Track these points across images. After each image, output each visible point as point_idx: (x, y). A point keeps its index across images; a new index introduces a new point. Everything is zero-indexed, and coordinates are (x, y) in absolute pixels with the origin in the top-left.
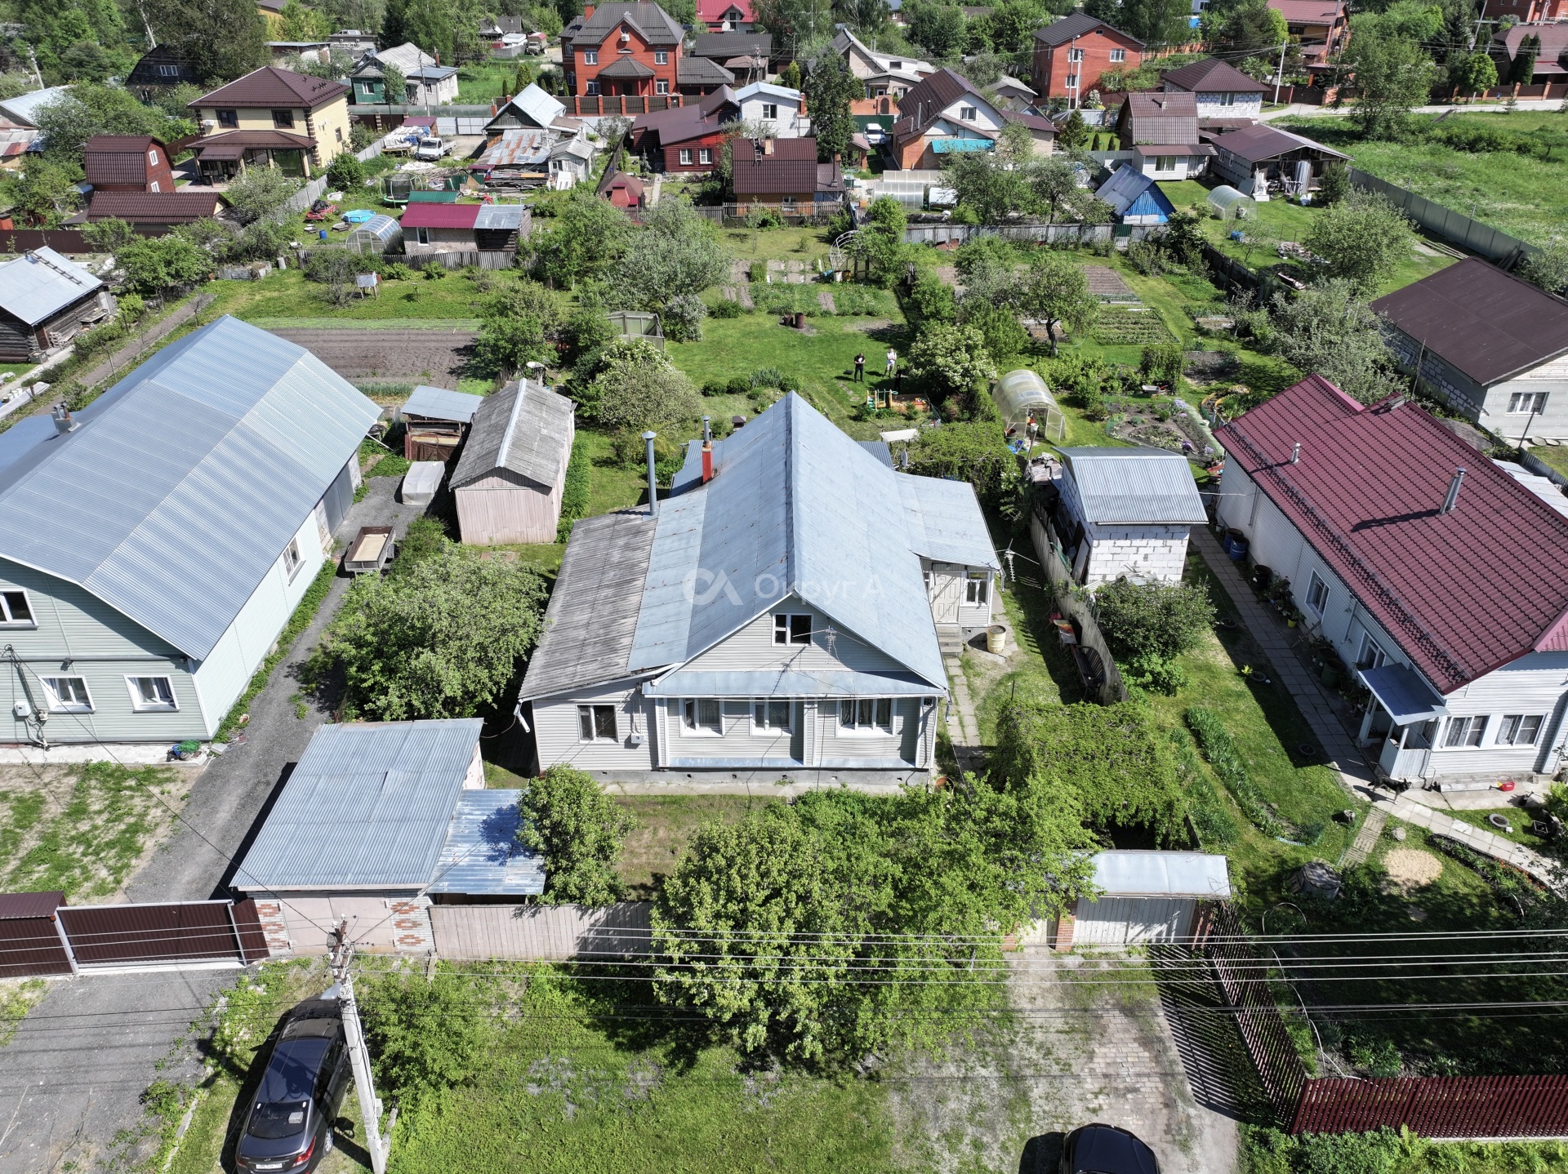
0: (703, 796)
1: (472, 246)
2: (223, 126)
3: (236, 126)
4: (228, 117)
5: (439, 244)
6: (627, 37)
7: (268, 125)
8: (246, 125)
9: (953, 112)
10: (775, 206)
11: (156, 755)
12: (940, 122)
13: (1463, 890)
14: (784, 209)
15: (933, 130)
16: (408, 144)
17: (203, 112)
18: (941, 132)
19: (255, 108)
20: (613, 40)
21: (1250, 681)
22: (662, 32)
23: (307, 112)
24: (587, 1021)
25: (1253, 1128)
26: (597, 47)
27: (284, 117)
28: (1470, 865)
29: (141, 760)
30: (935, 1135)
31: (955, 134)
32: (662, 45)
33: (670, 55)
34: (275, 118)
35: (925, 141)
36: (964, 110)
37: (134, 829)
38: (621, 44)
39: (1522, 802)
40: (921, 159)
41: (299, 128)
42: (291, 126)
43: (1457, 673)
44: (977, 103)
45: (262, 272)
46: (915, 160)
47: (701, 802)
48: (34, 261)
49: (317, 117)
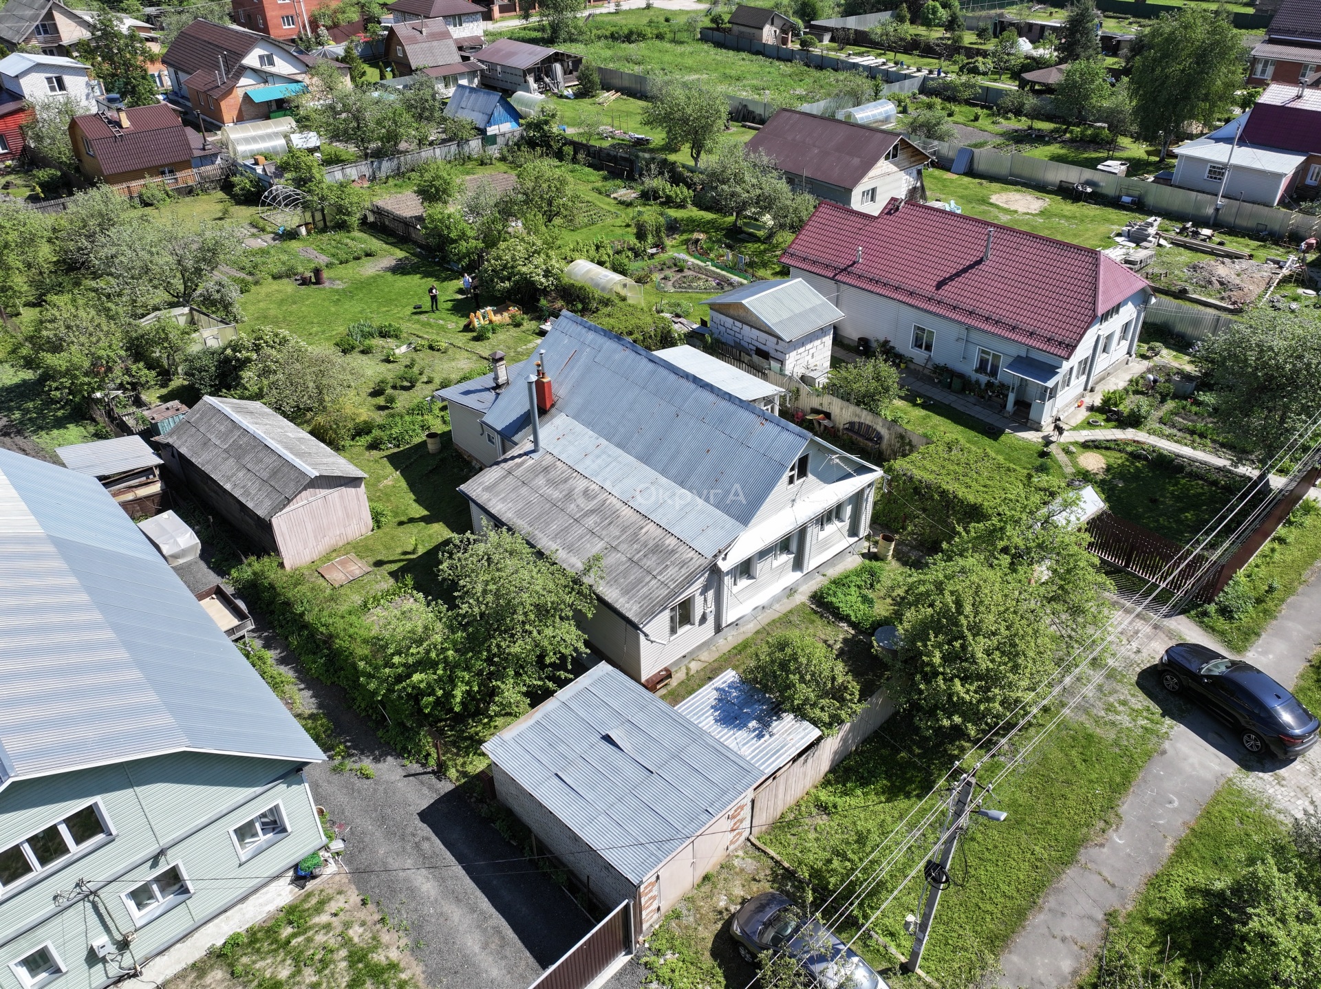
0: (757, 632)
9: (252, 59)
10: (158, 180)
11: (283, 894)
12: (248, 72)
13: (1120, 461)
14: (166, 181)
15: (243, 81)
18: (251, 82)
21: (924, 406)
24: (883, 799)
25: (1193, 613)
28: (1107, 448)
29: (272, 908)
30: (1102, 713)
31: (266, 82)
35: (239, 93)
36: (261, 57)
37: (357, 957)
39: (1092, 409)
40: (240, 111)
43: (1067, 345)
44: (273, 49)
46: (235, 113)
47: (760, 636)
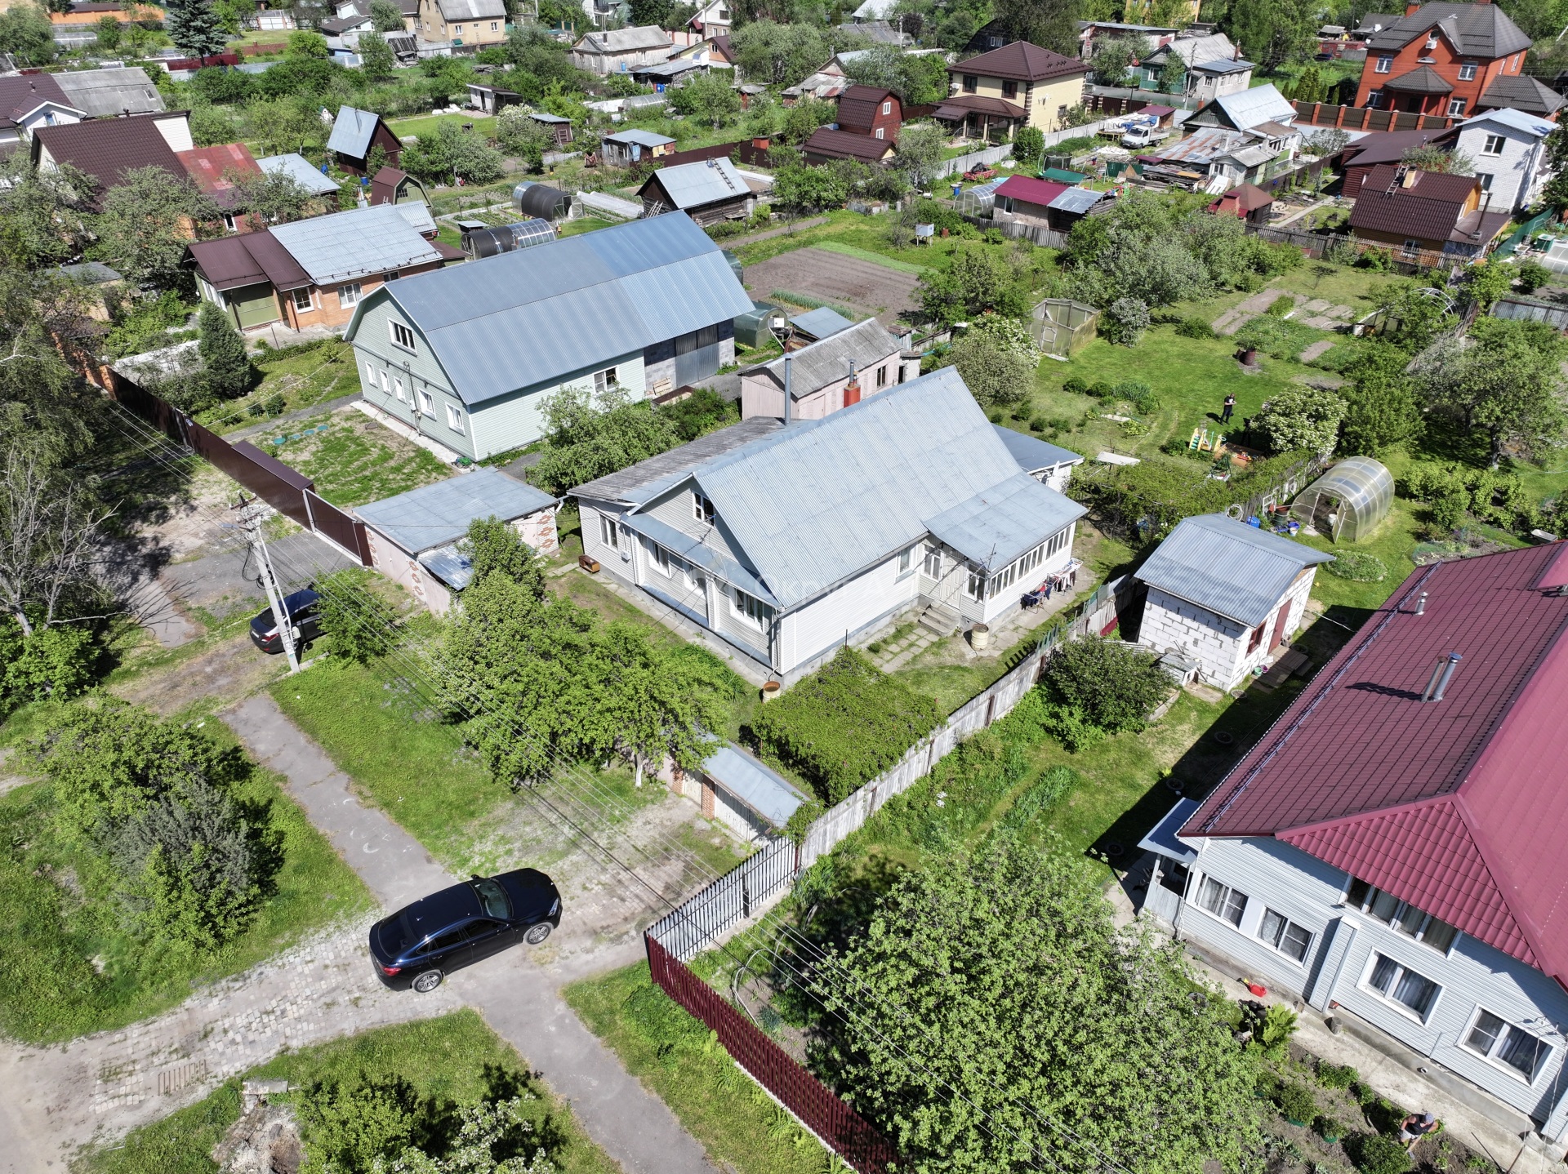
1: (1044, 222)
2: (965, 90)
3: (974, 91)
4: (970, 83)
5: (1020, 215)
6: (1433, 44)
7: (996, 93)
8: (982, 91)
10: (1389, 247)
14: (1401, 253)
16: (1123, 130)
17: (955, 77)
19: (990, 77)
20: (1416, 46)
22: (1485, 41)
23: (1029, 85)
26: (1395, 53)
27: (1010, 89)
32: (1475, 58)
33: (1481, 69)
34: (1004, 89)
38: (1425, 52)
41: (1019, 100)
42: (1014, 97)
45: (875, 210)
48: (711, 166)
49: (1038, 92)
